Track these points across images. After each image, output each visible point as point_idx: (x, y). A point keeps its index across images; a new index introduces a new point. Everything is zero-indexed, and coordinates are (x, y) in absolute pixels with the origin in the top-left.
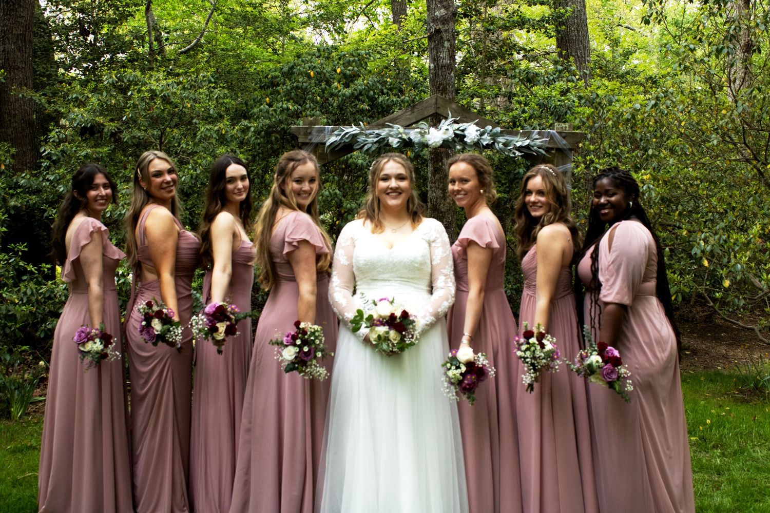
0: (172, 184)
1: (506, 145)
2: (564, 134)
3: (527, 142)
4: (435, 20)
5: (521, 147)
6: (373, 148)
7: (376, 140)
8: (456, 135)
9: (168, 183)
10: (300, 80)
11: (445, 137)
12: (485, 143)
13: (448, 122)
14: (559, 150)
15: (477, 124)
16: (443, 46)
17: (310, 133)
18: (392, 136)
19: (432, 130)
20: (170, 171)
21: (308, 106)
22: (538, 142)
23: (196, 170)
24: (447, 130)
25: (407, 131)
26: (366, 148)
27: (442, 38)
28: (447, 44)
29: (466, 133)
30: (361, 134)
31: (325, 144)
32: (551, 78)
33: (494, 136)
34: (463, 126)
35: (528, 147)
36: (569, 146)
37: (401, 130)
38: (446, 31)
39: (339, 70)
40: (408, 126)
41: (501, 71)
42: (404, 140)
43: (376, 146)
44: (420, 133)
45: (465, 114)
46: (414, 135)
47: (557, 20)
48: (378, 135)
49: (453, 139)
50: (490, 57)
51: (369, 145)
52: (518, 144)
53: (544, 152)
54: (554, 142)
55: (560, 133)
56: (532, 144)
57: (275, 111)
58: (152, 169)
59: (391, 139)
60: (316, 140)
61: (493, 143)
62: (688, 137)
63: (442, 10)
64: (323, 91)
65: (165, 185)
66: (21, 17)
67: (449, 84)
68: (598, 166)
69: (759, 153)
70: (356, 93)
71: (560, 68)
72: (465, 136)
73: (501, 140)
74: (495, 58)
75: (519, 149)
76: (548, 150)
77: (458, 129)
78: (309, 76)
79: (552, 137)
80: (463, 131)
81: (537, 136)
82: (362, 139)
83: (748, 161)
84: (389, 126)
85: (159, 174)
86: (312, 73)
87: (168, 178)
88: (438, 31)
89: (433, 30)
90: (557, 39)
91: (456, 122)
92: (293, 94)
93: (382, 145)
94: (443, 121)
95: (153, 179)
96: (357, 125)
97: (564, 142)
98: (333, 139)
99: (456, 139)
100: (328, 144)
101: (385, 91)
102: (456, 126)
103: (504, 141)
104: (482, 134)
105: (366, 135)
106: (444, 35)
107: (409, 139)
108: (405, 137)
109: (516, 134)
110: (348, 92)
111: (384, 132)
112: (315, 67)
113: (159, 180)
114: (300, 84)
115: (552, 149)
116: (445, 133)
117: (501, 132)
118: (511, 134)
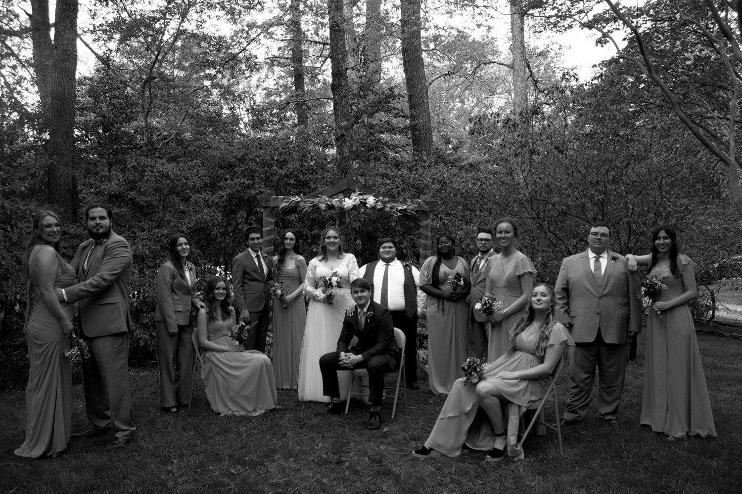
0: (57, 233)
1: (391, 208)
2: (426, 202)
3: (405, 207)
4: (340, 128)
5: (401, 210)
6: (309, 210)
7: (311, 205)
8: (361, 202)
9: (55, 232)
10: (251, 164)
11: (354, 203)
12: (379, 207)
13: (356, 194)
14: (423, 212)
15: (374, 196)
16: (346, 145)
17: (269, 201)
18: (321, 203)
19: (346, 199)
20: (56, 225)
21: (256, 181)
22: (411, 207)
23: (190, 224)
24: (356, 199)
25: (330, 200)
26: (305, 210)
27: (345, 139)
28: (348, 143)
29: (367, 201)
30: (301, 201)
31: (278, 207)
32: (412, 164)
33: (384, 203)
34: (365, 197)
35: (405, 210)
36: (429, 209)
37: (327, 199)
38: (347, 135)
39: (276, 158)
40: (331, 197)
41: (377, 159)
42: (329, 205)
43: (311, 209)
44: (339, 201)
45: (367, 189)
46: (335, 201)
47: (413, 128)
48: (313, 202)
49: (359, 205)
50: (370, 149)
51: (307, 208)
52: (400, 208)
53: (415, 213)
54: (421, 207)
55: (424, 201)
56: (408, 208)
57: (236, 184)
58: (45, 223)
59: (320, 205)
60: (272, 205)
61: (384, 208)
62: (499, 204)
63: (345, 122)
64: (266, 171)
65: (52, 234)
66: (66, 120)
67: (349, 169)
68: (445, 221)
69: (539, 213)
70: (288, 173)
71: (416, 158)
72: (366, 203)
73: (389, 205)
74: (373, 150)
75: (400, 211)
76: (417, 212)
77: (362, 199)
78: (255, 161)
79: (419, 204)
80: (365, 200)
81: (411, 203)
82: (302, 204)
83: (533, 219)
84: (319, 197)
85: (49, 226)
86: (258, 160)
87: (55, 229)
88: (343, 135)
89: (339, 134)
90: (413, 140)
91: (360, 194)
92: (246, 173)
93: (315, 208)
94: (353, 193)
95: (45, 228)
96: (299, 196)
97: (427, 207)
98: (284, 204)
99: (361, 205)
100: (281, 208)
101: (304, 171)
102: (361, 197)
103: (390, 206)
104: (377, 202)
105: (305, 202)
106: (347, 138)
107: (332, 204)
108: (329, 203)
109: (398, 202)
110: (283, 172)
111: (316, 200)
112: (260, 156)
113: (48, 229)
114: (251, 167)
115: (419, 211)
116: (354, 201)
117: (389, 201)
118: (394, 202)
